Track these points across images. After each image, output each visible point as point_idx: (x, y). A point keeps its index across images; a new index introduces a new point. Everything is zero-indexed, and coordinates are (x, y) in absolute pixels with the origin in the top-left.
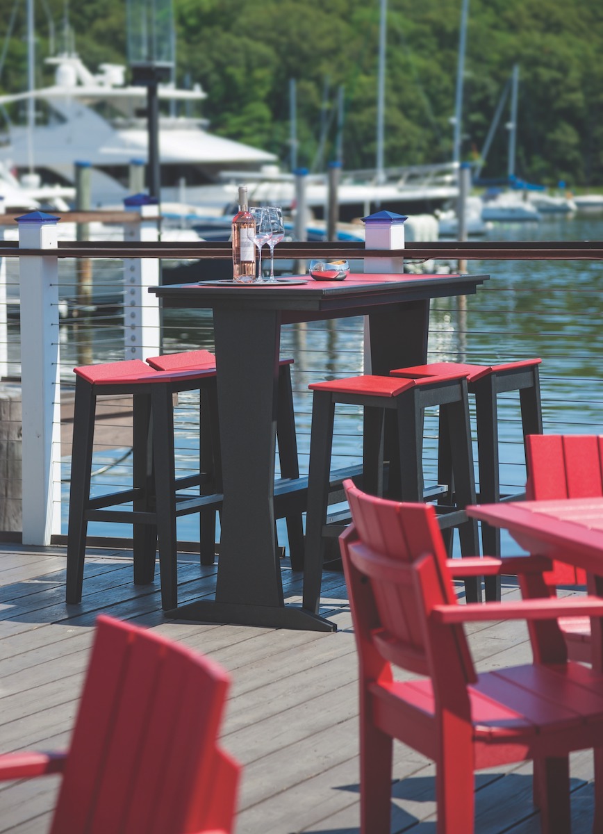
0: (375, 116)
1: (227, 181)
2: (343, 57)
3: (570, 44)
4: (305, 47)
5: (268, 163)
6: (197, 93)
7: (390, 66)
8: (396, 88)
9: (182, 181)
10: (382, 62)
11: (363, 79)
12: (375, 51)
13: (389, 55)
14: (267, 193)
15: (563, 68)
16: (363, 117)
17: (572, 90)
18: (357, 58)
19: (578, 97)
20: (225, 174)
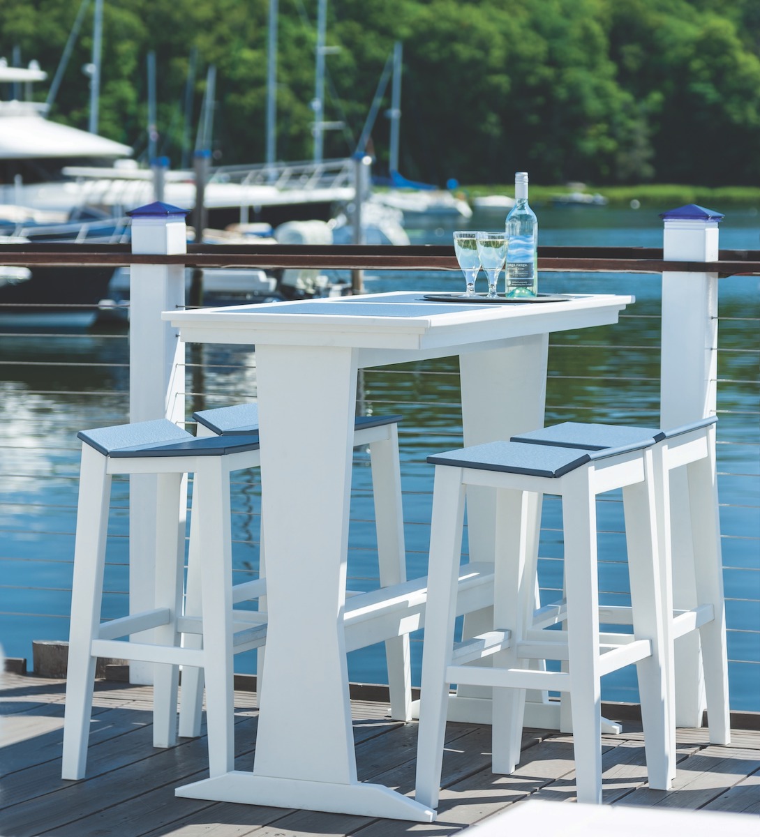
0: (264, 99)
1: (71, 179)
2: (223, 29)
3: (492, 19)
4: (178, 16)
5: (123, 157)
6: (34, 73)
7: (281, 40)
8: (287, 66)
9: (18, 179)
10: (272, 35)
11: (248, 54)
12: (262, 22)
13: (280, 27)
14: (123, 193)
15: (484, 46)
16: (249, 99)
17: (495, 71)
18: (240, 30)
19: (502, 81)
20: (70, 171)
